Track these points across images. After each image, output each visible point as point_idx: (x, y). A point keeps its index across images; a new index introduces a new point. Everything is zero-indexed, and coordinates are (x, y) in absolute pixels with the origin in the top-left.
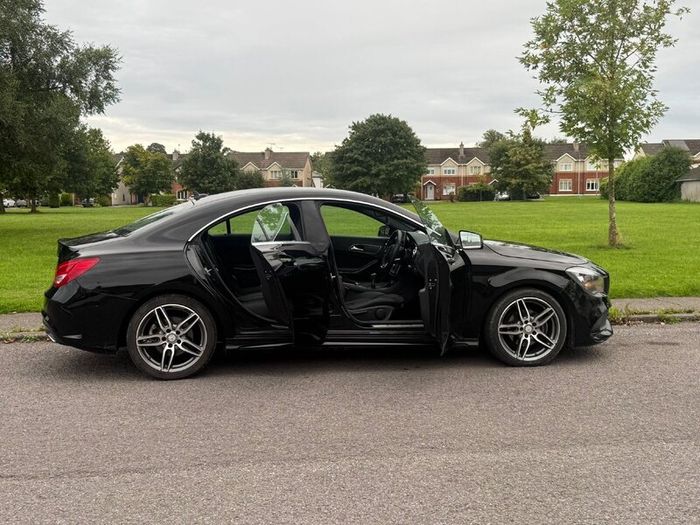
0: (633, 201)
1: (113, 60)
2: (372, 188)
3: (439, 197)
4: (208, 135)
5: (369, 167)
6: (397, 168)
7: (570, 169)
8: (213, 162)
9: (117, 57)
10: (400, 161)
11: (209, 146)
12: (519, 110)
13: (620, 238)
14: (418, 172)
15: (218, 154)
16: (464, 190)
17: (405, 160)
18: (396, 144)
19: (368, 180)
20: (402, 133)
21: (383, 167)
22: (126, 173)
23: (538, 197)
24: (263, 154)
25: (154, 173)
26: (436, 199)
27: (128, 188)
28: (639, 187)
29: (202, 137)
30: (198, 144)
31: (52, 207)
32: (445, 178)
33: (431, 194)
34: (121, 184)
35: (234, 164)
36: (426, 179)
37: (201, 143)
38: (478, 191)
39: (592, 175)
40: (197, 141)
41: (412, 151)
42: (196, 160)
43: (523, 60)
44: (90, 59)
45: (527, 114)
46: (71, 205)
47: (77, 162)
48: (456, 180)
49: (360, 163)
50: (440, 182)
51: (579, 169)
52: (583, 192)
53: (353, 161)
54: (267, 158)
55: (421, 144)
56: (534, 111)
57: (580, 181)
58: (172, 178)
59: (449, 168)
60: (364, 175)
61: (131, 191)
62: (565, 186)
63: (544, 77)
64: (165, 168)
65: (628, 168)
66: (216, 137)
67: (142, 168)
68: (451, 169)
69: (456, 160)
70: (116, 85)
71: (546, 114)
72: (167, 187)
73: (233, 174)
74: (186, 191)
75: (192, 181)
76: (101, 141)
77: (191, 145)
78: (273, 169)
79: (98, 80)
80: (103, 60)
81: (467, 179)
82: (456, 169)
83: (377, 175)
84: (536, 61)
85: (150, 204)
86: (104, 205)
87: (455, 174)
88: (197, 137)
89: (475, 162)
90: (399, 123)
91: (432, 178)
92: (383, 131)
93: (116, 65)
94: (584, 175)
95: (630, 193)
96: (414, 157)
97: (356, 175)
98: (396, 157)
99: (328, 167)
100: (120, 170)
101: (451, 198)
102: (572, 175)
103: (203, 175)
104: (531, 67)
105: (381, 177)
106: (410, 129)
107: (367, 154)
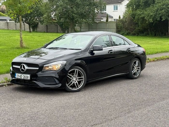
13: (25, 44)
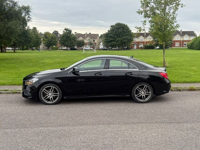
0: (196, 49)
1: (30, 9)
2: (116, 45)
3: (138, 48)
4: (68, 29)
5: (115, 39)
6: (124, 39)
7: (179, 39)
8: (69, 37)
9: (31, 9)
10: (125, 37)
11: (68, 32)
12: (136, 27)
13: (166, 64)
14: (131, 40)
15: (70, 35)
16: (145, 46)
17: (126, 37)
18: (124, 32)
19: (115, 43)
20: (126, 28)
21: (120, 39)
22: (43, 40)
23: (168, 48)
24: (85, 34)
25: (52, 40)
26: (137, 49)
27: (44, 45)
28: (198, 45)
29: (66, 29)
30: (65, 32)
31: (23, 50)
32: (140, 42)
33: (135, 47)
34: (42, 44)
35: (75, 38)
36: (134, 42)
37: (66, 31)
38: (150, 46)
39: (186, 41)
40: (64, 31)
41: (129, 34)
42: (64, 36)
43: (138, 12)
44: (23, 9)
45: (138, 28)
46: (28, 50)
47: (27, 37)
48: (143, 43)
49: (113, 37)
50: (138, 43)
51: (182, 39)
52: (183, 46)
53: (111, 37)
54: (86, 36)
55: (132, 32)
56: (140, 27)
57: (182, 43)
58: (57, 42)
59: (141, 39)
60: (114, 41)
61: (45, 45)
62: (177, 44)
63: (145, 17)
64: (55, 39)
65: (196, 39)
66: (70, 30)
67: (48, 39)
68: (142, 39)
69: (143, 36)
70: (31, 17)
71: (144, 28)
72: (55, 44)
73: (75, 41)
74: (61, 46)
75: (63, 43)
76: (36, 31)
77: (63, 32)
78: (87, 39)
79: (25, 15)
80: (27, 9)
81: (147, 42)
82: (143, 39)
83: (118, 41)
84: (142, 12)
85: (51, 50)
86: (37, 50)
87: (143, 41)
88: (65, 30)
89: (149, 37)
90: (125, 25)
91: (136, 42)
92: (120, 28)
93: (31, 11)
94: (183, 41)
95: (196, 47)
96: (129, 36)
97: (112, 41)
98: (124, 36)
99: (104, 38)
100: (42, 39)
101: (141, 48)
102: (180, 41)
103: (66, 41)
104: (140, 14)
105: (119, 42)
106: (128, 27)
107: (115, 35)
